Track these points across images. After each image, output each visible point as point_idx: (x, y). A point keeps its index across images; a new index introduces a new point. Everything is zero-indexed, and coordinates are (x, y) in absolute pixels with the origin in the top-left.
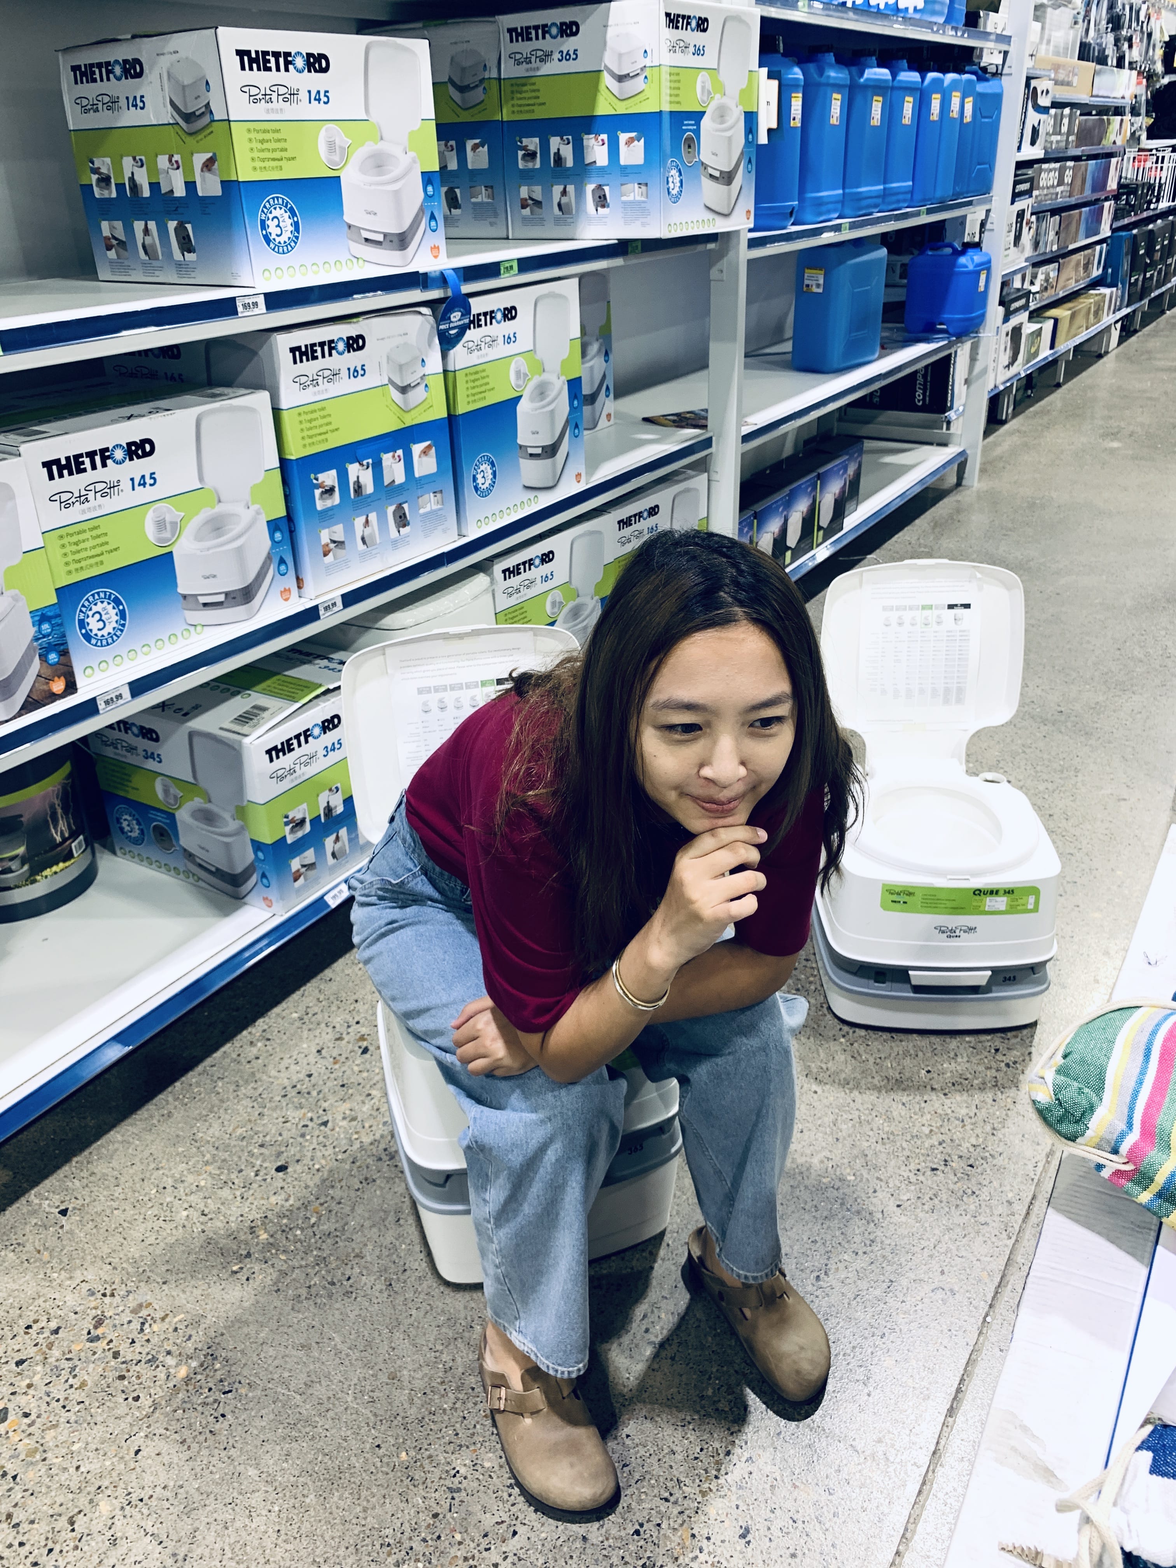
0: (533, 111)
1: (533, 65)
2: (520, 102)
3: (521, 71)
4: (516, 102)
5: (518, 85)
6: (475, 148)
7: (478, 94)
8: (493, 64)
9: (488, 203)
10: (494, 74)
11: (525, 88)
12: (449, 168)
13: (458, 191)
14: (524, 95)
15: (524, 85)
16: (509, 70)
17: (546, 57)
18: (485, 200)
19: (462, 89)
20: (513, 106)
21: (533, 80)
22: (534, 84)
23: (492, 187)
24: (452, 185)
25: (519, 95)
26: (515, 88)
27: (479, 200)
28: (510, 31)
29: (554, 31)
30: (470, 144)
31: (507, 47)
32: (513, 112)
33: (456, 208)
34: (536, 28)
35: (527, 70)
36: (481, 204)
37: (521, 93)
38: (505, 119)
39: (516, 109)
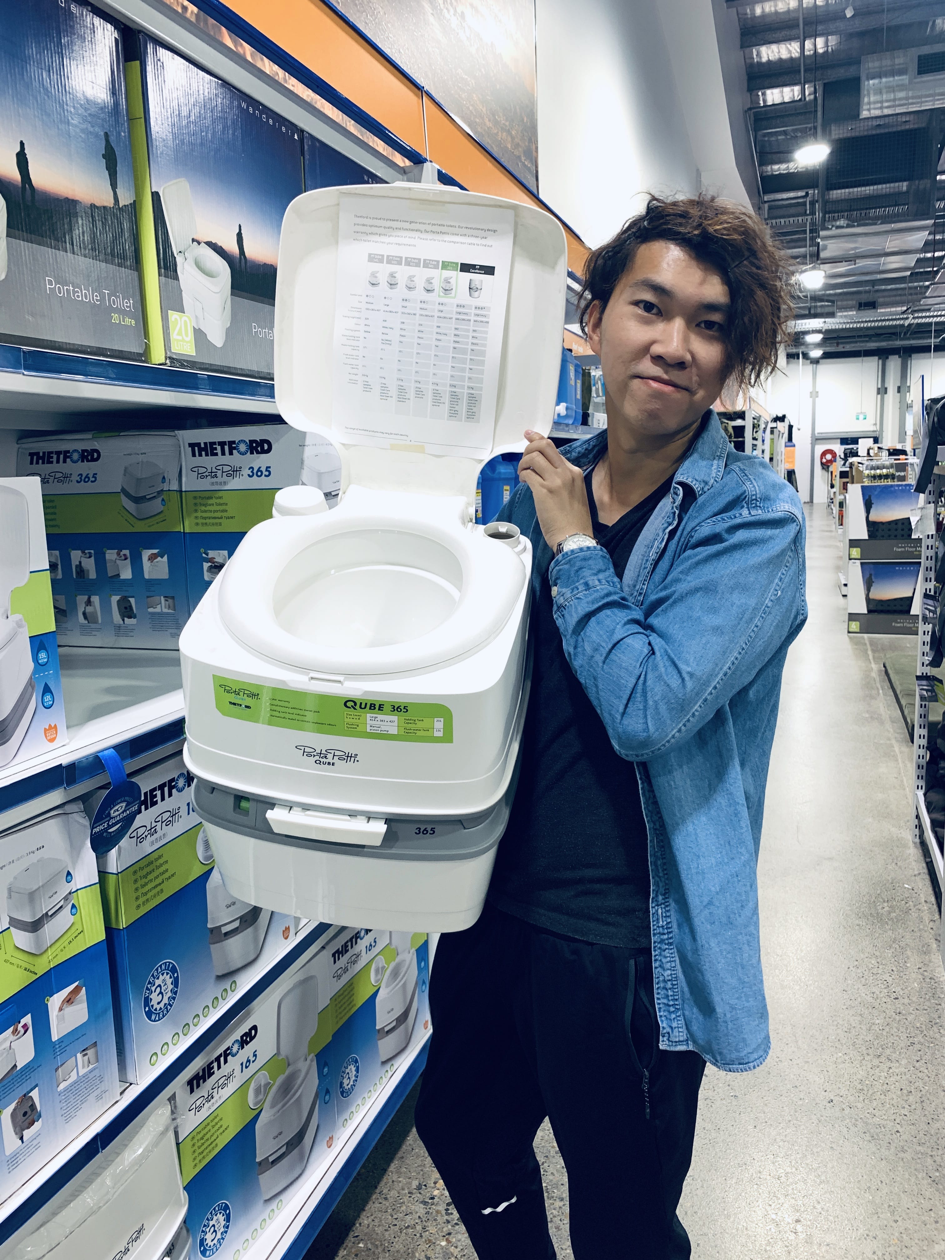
0: (220, 524)
1: (219, 479)
2: (205, 515)
3: (205, 484)
4: (199, 514)
5: (203, 498)
6: (152, 558)
7: (156, 505)
8: (172, 475)
9: (168, 614)
10: (175, 487)
11: (210, 502)
12: (123, 577)
13: (132, 600)
14: (208, 508)
15: (211, 498)
16: (189, 483)
17: (235, 471)
18: (166, 610)
19: (137, 500)
20: (196, 517)
21: (220, 494)
22: (221, 498)
23: (173, 598)
24: (126, 594)
25: (203, 508)
26: (198, 501)
27: (158, 609)
28: (192, 445)
29: (243, 447)
30: (146, 554)
31: (188, 460)
32: (197, 524)
33: (130, 617)
34: (222, 444)
35: (213, 484)
36: (161, 614)
37: (205, 505)
38: (187, 531)
39: (200, 521)
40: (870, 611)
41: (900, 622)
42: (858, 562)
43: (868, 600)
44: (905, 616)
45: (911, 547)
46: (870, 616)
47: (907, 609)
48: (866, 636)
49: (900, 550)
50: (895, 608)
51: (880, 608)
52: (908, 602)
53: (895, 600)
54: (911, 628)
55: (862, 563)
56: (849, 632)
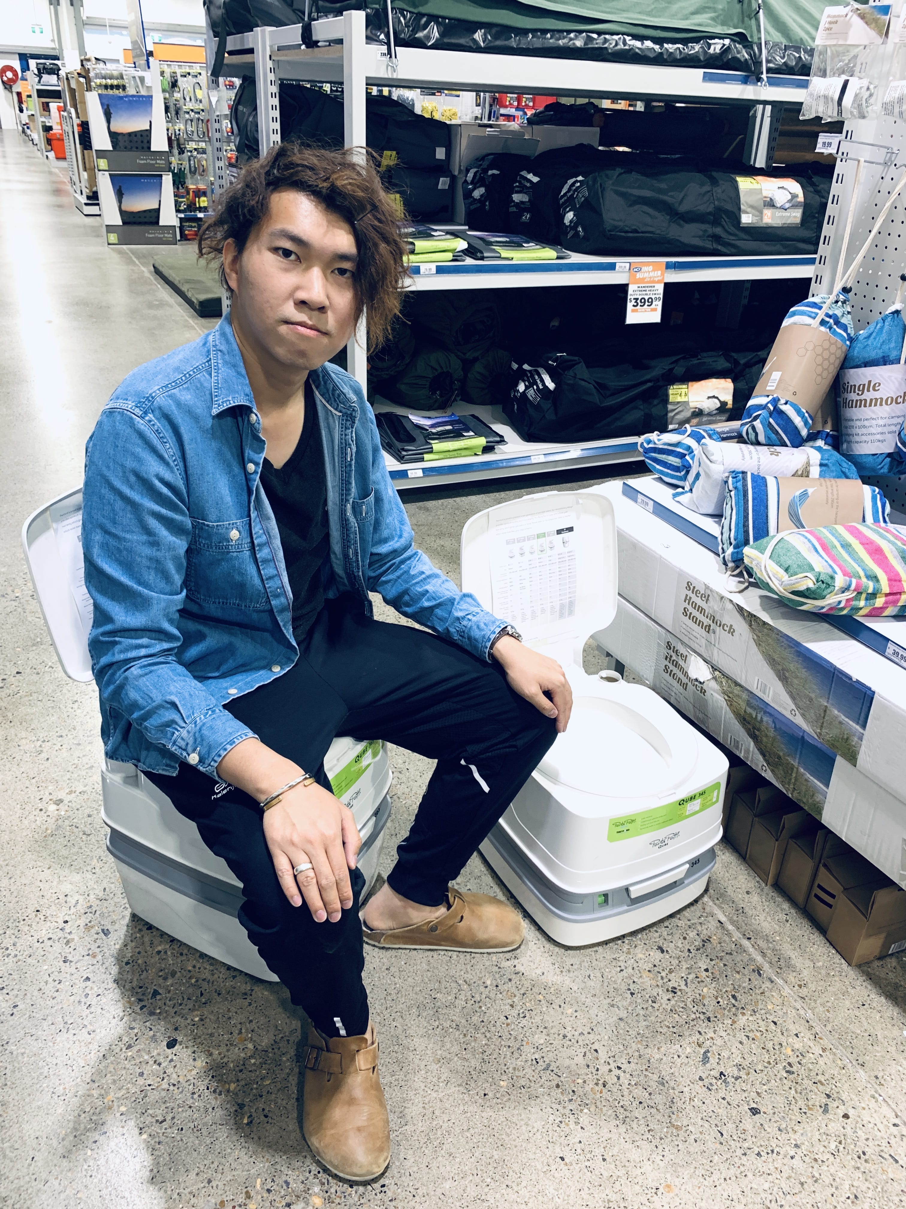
40: (124, 223)
41: (151, 233)
42: (107, 173)
43: (122, 213)
44: (156, 227)
45: (152, 160)
46: (127, 227)
47: (155, 220)
48: (124, 247)
49: (142, 162)
50: (145, 220)
51: (133, 220)
52: (156, 214)
53: (145, 211)
54: (161, 238)
55: (110, 175)
56: (109, 244)
